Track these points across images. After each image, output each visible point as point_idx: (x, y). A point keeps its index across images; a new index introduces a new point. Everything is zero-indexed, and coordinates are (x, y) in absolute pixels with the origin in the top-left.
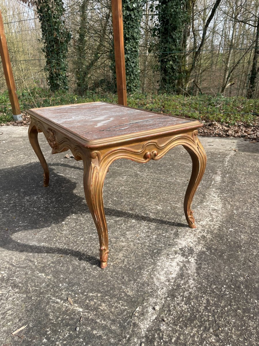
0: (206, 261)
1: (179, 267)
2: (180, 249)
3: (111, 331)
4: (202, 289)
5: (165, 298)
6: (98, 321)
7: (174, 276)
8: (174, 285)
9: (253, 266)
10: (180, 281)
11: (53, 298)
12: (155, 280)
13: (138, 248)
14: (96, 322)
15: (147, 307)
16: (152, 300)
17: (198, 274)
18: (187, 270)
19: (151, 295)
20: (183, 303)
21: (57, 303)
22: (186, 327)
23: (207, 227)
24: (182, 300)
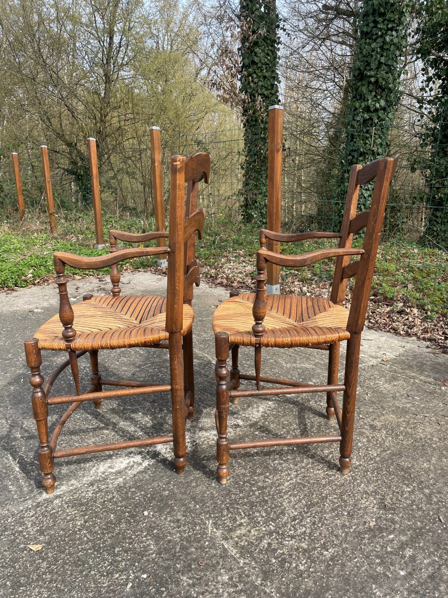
0: (156, 469)
1: (127, 465)
2: (149, 451)
3: (21, 491)
4: (119, 489)
5: (84, 484)
6: (21, 481)
7: (113, 471)
8: (103, 478)
9: (194, 487)
10: (112, 476)
11: (9, 455)
12: (94, 469)
13: (113, 439)
14: (19, 482)
15: (63, 485)
16: (73, 481)
17: (135, 476)
18: (130, 470)
19: (76, 479)
20: (92, 492)
21: (8, 459)
22: (72, 507)
23: (202, 440)
24: (94, 490)
